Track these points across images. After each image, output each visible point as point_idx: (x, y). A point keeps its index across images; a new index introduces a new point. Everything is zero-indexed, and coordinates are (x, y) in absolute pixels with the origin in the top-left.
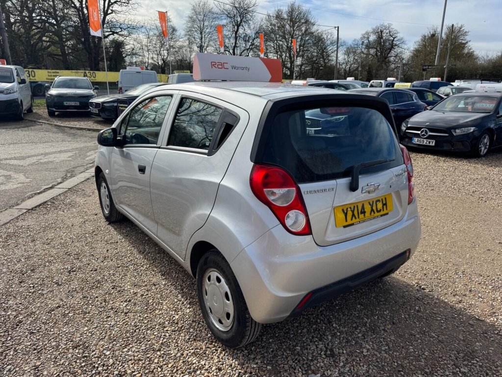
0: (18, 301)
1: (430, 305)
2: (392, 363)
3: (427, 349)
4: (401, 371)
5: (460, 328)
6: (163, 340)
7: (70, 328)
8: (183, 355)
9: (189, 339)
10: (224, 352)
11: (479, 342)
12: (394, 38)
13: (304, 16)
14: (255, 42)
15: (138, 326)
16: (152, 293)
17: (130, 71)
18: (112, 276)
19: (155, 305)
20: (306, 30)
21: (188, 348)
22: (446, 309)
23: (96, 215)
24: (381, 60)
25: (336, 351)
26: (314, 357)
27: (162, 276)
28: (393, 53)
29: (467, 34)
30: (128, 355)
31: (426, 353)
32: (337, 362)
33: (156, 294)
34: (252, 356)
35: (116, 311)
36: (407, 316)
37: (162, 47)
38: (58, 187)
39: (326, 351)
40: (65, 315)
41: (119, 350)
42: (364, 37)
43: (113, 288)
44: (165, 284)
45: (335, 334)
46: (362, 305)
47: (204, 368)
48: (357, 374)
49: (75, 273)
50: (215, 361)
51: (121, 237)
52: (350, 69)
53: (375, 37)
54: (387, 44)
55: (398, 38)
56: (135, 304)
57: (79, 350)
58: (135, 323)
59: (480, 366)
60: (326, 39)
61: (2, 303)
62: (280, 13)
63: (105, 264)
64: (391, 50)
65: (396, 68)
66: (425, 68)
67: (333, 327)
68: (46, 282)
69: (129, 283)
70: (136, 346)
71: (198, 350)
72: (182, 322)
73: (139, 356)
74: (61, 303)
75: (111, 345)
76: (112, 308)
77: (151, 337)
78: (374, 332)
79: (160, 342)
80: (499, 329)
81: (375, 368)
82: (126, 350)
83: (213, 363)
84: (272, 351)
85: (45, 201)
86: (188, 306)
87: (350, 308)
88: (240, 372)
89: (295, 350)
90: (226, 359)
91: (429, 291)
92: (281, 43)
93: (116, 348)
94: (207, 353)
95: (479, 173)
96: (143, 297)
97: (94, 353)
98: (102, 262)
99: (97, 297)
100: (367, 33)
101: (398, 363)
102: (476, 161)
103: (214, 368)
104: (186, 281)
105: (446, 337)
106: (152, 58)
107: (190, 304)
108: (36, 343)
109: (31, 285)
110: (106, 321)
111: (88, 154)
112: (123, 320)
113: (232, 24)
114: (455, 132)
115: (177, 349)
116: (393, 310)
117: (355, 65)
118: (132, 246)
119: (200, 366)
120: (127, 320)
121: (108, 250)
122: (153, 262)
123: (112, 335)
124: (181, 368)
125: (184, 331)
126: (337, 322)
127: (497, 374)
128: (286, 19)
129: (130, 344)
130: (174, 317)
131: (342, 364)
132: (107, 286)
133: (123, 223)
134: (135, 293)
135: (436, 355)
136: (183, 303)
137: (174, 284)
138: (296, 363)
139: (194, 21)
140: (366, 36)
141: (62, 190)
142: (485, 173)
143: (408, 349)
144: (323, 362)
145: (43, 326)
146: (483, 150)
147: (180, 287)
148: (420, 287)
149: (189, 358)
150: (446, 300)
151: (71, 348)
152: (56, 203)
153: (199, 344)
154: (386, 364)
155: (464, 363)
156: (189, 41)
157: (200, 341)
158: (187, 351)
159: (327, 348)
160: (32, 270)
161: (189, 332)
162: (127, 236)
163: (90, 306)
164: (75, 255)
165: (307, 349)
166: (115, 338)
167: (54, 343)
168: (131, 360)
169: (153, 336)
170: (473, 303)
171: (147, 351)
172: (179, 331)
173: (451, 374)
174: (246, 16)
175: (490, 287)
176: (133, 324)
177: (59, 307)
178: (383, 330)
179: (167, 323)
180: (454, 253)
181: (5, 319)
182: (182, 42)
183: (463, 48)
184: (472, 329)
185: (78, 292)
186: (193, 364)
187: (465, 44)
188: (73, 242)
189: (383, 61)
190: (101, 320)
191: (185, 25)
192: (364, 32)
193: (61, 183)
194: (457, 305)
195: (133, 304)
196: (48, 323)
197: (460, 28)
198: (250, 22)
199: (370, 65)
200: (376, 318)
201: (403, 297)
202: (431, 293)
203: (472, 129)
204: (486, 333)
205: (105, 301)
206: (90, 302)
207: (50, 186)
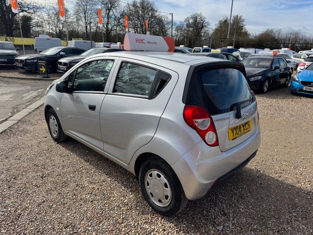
0: (12, 200)
1: (265, 180)
2: (257, 215)
3: (272, 205)
4: (263, 219)
5: (285, 192)
6: (123, 216)
7: (58, 215)
8: (139, 224)
9: (139, 214)
10: (163, 220)
11: (297, 198)
12: (203, 22)
13: (150, 6)
14: (120, 21)
15: (103, 209)
16: (104, 187)
17: (42, 38)
18: (73, 178)
19: (109, 194)
20: (152, 15)
21: (140, 219)
22: (275, 181)
23: (46, 137)
24: (197, 35)
25: (226, 211)
26: (216, 216)
27: (106, 175)
28: (203, 30)
29: (244, 21)
30: (103, 228)
31: (273, 207)
32: (229, 218)
33: (107, 187)
34: (181, 220)
35: (85, 201)
36: (256, 188)
37: (58, 22)
38: (10, 119)
39: (221, 212)
40: (50, 207)
41: (96, 226)
42: (186, 20)
43: (77, 186)
44: (110, 181)
45: (222, 201)
46: (230, 183)
47: (155, 231)
48: (242, 224)
49: (46, 178)
50: (159, 226)
51: (70, 152)
52: (178, 39)
53: (192, 20)
54: (200, 25)
55: (206, 22)
56: (96, 195)
57: (69, 228)
58: (100, 207)
59: (301, 211)
60: (164, 20)
61: (1, 203)
62: (135, 3)
63: (65, 170)
64: (202, 29)
65: (205, 39)
66: (222, 40)
67: (219, 198)
68: (27, 186)
69: (86, 182)
70: (107, 222)
71: (147, 220)
72: (130, 203)
73: (111, 228)
74: (44, 199)
75: (90, 223)
76: (81, 199)
77: (114, 215)
78: (242, 198)
79: (121, 218)
80: (304, 190)
81: (250, 219)
82: (101, 225)
83: (159, 227)
84: (191, 216)
85: (5, 129)
86: (131, 193)
87: (224, 186)
88: (177, 231)
89: (203, 213)
90: (166, 224)
91: (263, 172)
92: (137, 22)
93: (94, 225)
94: (153, 221)
95: (266, 102)
96: (99, 190)
97: (80, 229)
98: (63, 169)
99: (68, 193)
100: (188, 18)
101: (260, 215)
102: (263, 96)
103: (161, 230)
104: (123, 177)
105: (280, 197)
106: (52, 29)
107: (131, 191)
108: (38, 227)
109: (18, 189)
110: (80, 208)
111: (24, 95)
112: (92, 206)
113: (105, 8)
114: (251, 79)
115: (134, 221)
116: (248, 184)
117: (182, 38)
118: (79, 157)
119: (152, 229)
120: (94, 206)
121: (63, 161)
122: (97, 166)
123: (88, 217)
124: (141, 232)
125: (133, 209)
126: (221, 194)
127: (311, 214)
128: (139, 7)
129: (102, 221)
130: (124, 201)
131: (232, 219)
132: (72, 185)
133: (67, 142)
134: (93, 188)
135: (278, 208)
136: (126, 192)
137: (116, 180)
138: (206, 221)
139: (80, 5)
140: (187, 20)
141: (14, 121)
142: (269, 103)
143: (263, 206)
144: (221, 219)
145: (38, 215)
146: (265, 89)
147: (121, 182)
148: (257, 170)
149: (143, 226)
150: (273, 177)
151: (63, 228)
152: (13, 130)
153: (146, 216)
154: (254, 216)
155: (293, 210)
156: (77, 18)
157: (146, 214)
158: (141, 221)
159: (220, 210)
160: (14, 179)
161: (137, 209)
162: (73, 151)
163: (66, 199)
164: (41, 165)
165: (210, 212)
166: (91, 218)
167: (50, 226)
168: (107, 231)
169: (116, 215)
170: (287, 177)
171: (115, 224)
172: (131, 210)
173: (289, 217)
174: (114, 4)
175: (292, 167)
176: (99, 208)
177: (44, 201)
178: (247, 196)
179: (121, 205)
180: (268, 149)
181: (8, 214)
182: (72, 18)
183: (242, 29)
184: (291, 191)
185: (53, 191)
186: (147, 229)
187: (243, 26)
188: (36, 157)
189: (198, 35)
190: (77, 207)
191: (74, 8)
192: (186, 17)
193: (11, 116)
194: (279, 179)
195: (94, 195)
196: (41, 213)
197: (241, 17)
198: (117, 8)
199: (190, 37)
200: (240, 190)
201: (250, 176)
202: (264, 173)
203: (260, 77)
204: (298, 193)
205: (75, 195)
206: (65, 196)
207: (5, 119)
